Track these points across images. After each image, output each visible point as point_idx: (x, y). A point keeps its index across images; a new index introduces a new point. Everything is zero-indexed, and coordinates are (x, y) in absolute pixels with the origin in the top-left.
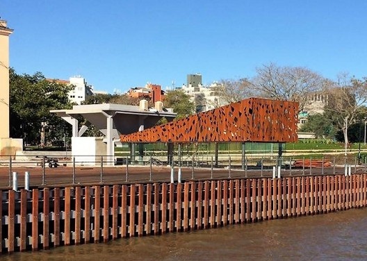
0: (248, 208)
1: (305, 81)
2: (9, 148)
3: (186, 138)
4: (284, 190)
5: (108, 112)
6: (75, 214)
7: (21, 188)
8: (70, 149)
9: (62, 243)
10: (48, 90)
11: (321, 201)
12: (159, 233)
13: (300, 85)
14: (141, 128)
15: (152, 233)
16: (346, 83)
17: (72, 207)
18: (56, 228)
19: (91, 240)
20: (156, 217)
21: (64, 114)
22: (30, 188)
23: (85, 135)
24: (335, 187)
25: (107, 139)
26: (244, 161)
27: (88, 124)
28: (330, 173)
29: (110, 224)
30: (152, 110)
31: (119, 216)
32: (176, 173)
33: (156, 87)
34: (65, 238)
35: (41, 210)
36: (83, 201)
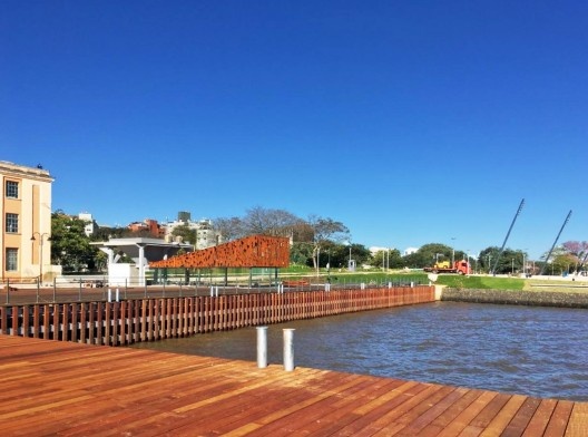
0: (262, 315)
1: (284, 220)
2: (51, 273)
3: (205, 264)
4: (285, 302)
5: (141, 244)
6: (149, 319)
7: (113, 300)
8: (107, 273)
9: (140, 340)
10: (68, 225)
11: (310, 309)
12: (204, 332)
13: (280, 223)
14: (165, 257)
15: (199, 332)
16: (314, 222)
17: (147, 314)
18: (136, 329)
19: (159, 338)
20: (201, 321)
21: (102, 246)
22: (120, 301)
23: (119, 262)
24: (319, 299)
25: (139, 265)
26: (251, 281)
27: (121, 253)
28: (315, 289)
29: (172, 327)
30: (174, 243)
31: (178, 320)
32: (214, 290)
33: (153, 223)
34: (142, 336)
35: (127, 316)
36: (154, 310)
